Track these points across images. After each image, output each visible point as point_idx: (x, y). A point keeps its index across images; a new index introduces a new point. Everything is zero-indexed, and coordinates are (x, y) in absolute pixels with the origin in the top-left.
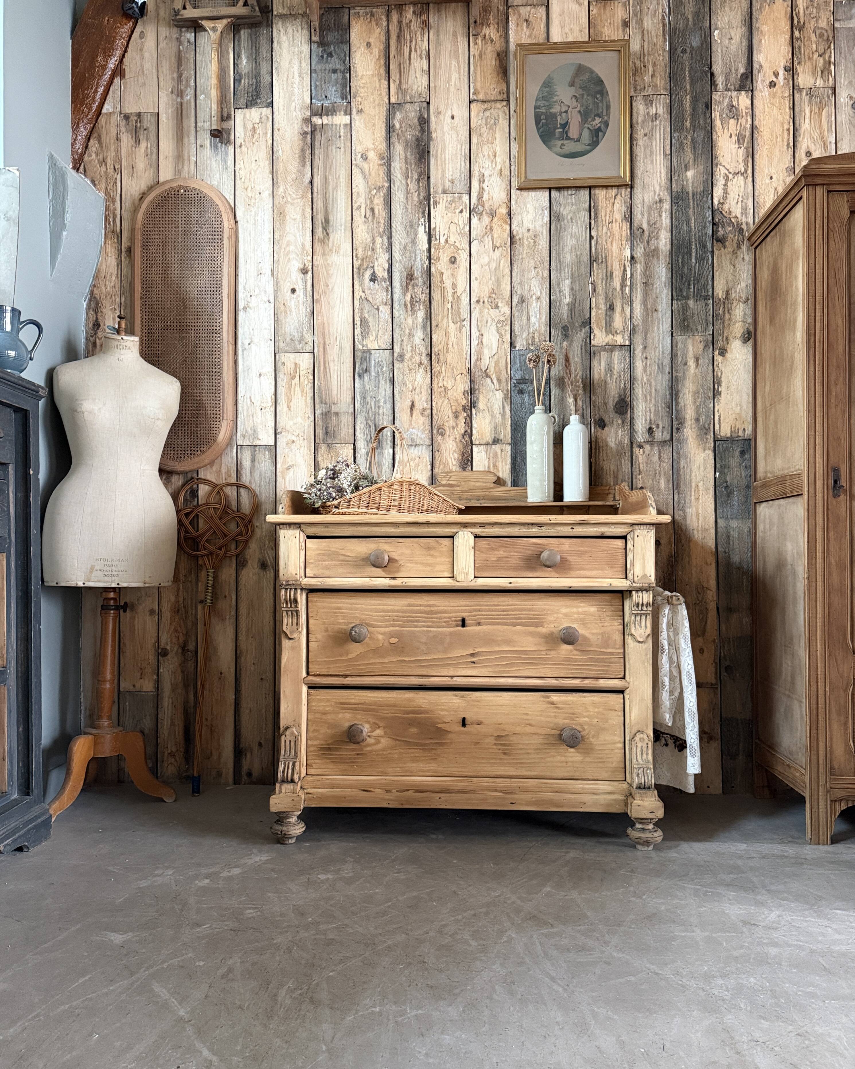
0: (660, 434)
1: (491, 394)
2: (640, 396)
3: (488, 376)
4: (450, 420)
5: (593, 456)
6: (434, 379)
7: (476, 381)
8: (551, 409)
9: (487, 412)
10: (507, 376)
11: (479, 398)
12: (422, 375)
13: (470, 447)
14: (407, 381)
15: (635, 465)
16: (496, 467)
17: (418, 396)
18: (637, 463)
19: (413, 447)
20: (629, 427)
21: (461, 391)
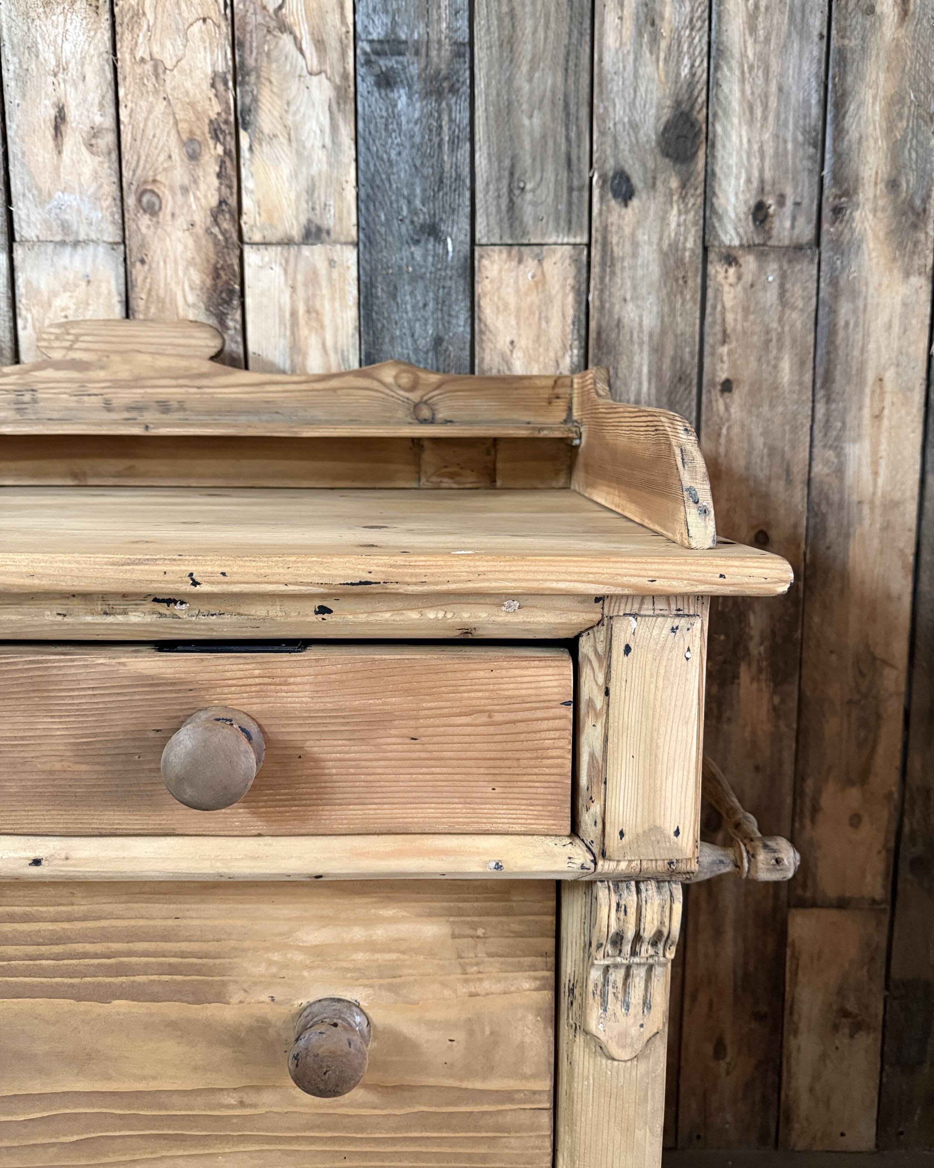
0: (788, 224)
1: (294, 86)
2: (735, 105)
3: (284, 28)
4: (174, 167)
5: (595, 287)
6: (123, 34)
7: (251, 43)
8: (477, 138)
9: (285, 142)
10: (344, 30)
11: (260, 97)
12: (84, 22)
13: (237, 252)
14: (39, 40)
15: (713, 314)
16: (314, 315)
17: (76, 88)
18: (719, 308)
19: (68, 250)
20: (700, 200)
21: (206, 75)
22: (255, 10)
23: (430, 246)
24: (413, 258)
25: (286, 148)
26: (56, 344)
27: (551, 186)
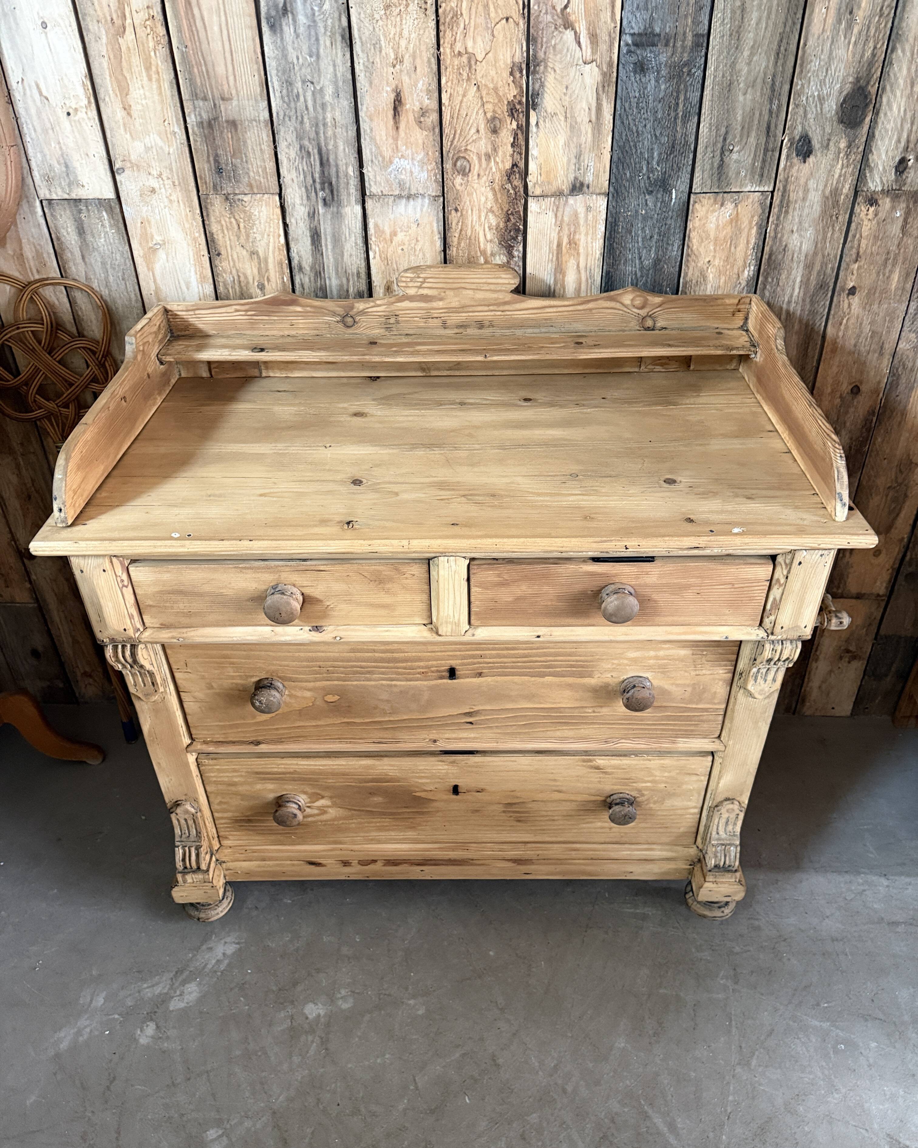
1: (572, 72)
3: (568, 25)
4: (480, 138)
5: (773, 222)
6: (445, 32)
7: (542, 38)
8: (703, 111)
9: (563, 119)
10: (613, 25)
11: (546, 84)
12: (416, 22)
13: (523, 201)
14: (382, 38)
15: (852, 241)
16: (573, 245)
17: (410, 78)
18: (858, 236)
19: (404, 201)
20: (860, 157)
21: (507, 65)
22: (547, 11)
23: (659, 196)
24: (646, 204)
25: (563, 123)
26: (410, 284)
27: (753, 150)
